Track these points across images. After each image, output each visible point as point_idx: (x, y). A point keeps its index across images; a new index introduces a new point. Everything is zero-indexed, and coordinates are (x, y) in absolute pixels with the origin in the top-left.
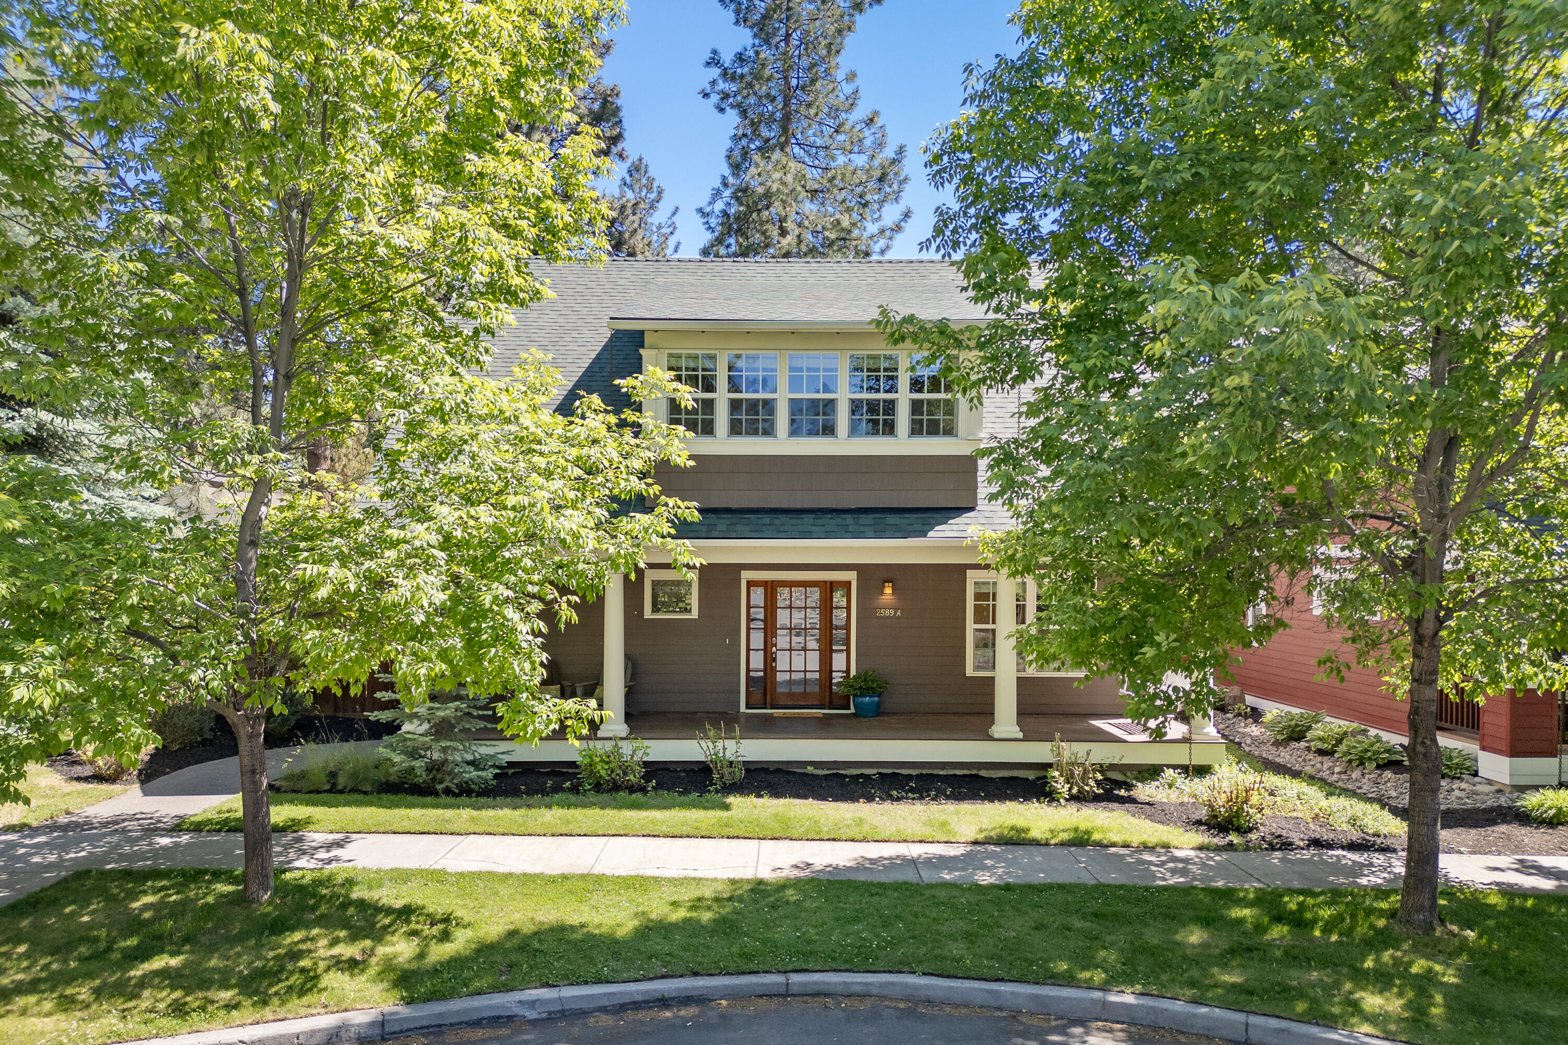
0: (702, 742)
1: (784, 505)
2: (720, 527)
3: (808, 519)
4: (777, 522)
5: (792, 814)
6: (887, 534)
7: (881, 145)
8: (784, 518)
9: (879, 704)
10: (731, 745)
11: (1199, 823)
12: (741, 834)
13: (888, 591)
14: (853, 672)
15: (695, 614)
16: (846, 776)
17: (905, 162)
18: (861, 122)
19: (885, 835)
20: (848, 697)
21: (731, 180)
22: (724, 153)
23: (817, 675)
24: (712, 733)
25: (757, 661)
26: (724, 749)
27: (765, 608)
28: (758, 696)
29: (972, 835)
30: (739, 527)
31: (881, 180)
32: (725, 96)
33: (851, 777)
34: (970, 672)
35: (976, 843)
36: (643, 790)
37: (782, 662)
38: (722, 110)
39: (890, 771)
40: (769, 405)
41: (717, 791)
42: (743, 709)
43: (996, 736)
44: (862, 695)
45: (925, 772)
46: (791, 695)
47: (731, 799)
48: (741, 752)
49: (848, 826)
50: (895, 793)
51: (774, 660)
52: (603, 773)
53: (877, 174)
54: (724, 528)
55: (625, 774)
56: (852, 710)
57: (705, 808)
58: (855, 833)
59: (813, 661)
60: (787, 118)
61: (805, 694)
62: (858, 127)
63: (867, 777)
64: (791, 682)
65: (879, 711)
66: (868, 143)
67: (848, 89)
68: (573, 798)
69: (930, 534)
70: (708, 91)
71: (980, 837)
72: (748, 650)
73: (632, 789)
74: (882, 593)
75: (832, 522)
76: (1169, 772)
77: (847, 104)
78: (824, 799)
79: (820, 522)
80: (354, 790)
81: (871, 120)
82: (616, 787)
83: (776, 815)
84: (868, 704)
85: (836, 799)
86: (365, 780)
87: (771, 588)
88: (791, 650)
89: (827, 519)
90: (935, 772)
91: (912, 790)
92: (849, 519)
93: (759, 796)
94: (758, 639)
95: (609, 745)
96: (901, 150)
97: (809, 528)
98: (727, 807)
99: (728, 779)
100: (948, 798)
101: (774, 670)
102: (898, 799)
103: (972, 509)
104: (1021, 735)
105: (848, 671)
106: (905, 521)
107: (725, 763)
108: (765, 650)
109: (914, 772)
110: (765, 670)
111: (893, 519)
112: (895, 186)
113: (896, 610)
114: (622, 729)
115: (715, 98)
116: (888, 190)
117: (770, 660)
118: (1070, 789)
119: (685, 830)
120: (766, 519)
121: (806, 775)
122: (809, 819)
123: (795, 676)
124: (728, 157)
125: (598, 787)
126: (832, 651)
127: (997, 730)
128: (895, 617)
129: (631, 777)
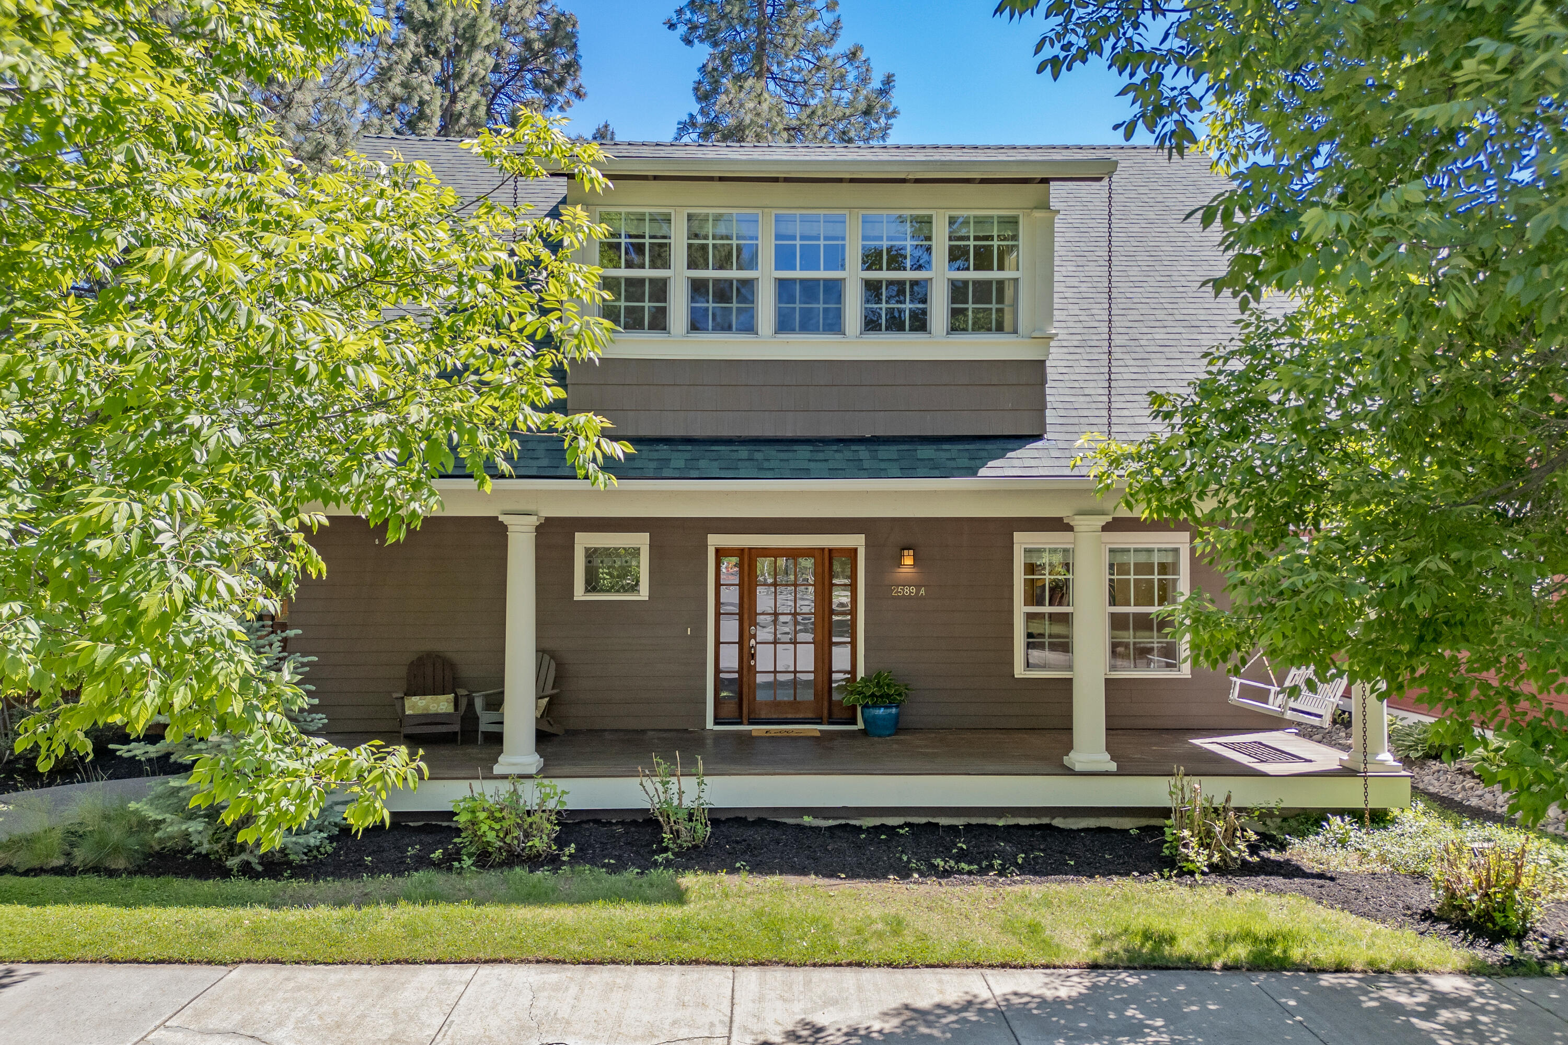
0: (647, 782)
1: (769, 433)
2: (674, 464)
3: (804, 452)
4: (758, 456)
5: (786, 910)
6: (920, 472)
7: (864, 80)
8: (771, 451)
9: (898, 716)
10: (689, 784)
11: (1427, 915)
12: (702, 954)
13: (908, 561)
14: (861, 673)
15: (644, 593)
16: (859, 829)
17: (894, 93)
18: (843, 56)
19: (943, 952)
20: (854, 708)
21: (700, 119)
22: (692, 85)
23: (811, 677)
24: (663, 767)
25: (730, 659)
26: (681, 793)
27: (741, 585)
28: (730, 709)
29: (1087, 953)
30: (702, 463)
31: (867, 112)
32: (694, 28)
33: (869, 830)
34: (1019, 671)
35: (1094, 967)
36: (554, 861)
37: (764, 660)
38: (689, 42)
39: (923, 820)
40: (747, 288)
41: (668, 864)
42: (710, 724)
43: (1078, 768)
44: (875, 706)
45: (974, 821)
46: (776, 704)
47: (690, 880)
48: (706, 797)
49: (880, 935)
50: (939, 862)
51: (753, 656)
52: (491, 836)
53: (862, 106)
54: (681, 464)
55: (527, 835)
56: (860, 725)
57: (647, 901)
58: (890, 950)
59: (806, 658)
60: (761, 46)
61: (795, 704)
62: (840, 62)
63: (891, 830)
64: (774, 685)
65: (898, 727)
66: (851, 77)
67: (829, 18)
68: (439, 880)
69: (982, 472)
70: (675, 21)
71: (1099, 954)
72: (718, 643)
73: (534, 861)
74: (900, 565)
75: (838, 456)
76: (1336, 821)
77: (827, 37)
78: (832, 875)
79: (821, 456)
80: (96, 869)
81: (854, 54)
82: (513, 858)
83: (759, 914)
84: (883, 718)
85: (852, 876)
86: (116, 850)
87: (747, 557)
88: (775, 643)
89: (830, 452)
90: (990, 821)
91: (961, 856)
92: (863, 452)
93: (733, 871)
94: (730, 628)
95: (505, 787)
96: (889, 80)
97: (805, 465)
98: (679, 897)
99: (685, 840)
100: (1023, 869)
101: (753, 671)
102: (946, 874)
103: (1038, 437)
104: (1113, 767)
105: (853, 671)
106: (944, 455)
107: (683, 815)
108: (741, 643)
109: (960, 822)
110: (740, 671)
111: (926, 452)
112: (883, 121)
113: (918, 587)
114: (531, 761)
115: (682, 29)
116: (874, 125)
117: (747, 655)
118: (1210, 857)
119: (612, 948)
120: (743, 452)
121: (801, 828)
122: (815, 921)
123: (781, 677)
124: (696, 89)
125: (484, 859)
126: (831, 644)
127: (1078, 759)
128: (917, 597)
129: (537, 841)
